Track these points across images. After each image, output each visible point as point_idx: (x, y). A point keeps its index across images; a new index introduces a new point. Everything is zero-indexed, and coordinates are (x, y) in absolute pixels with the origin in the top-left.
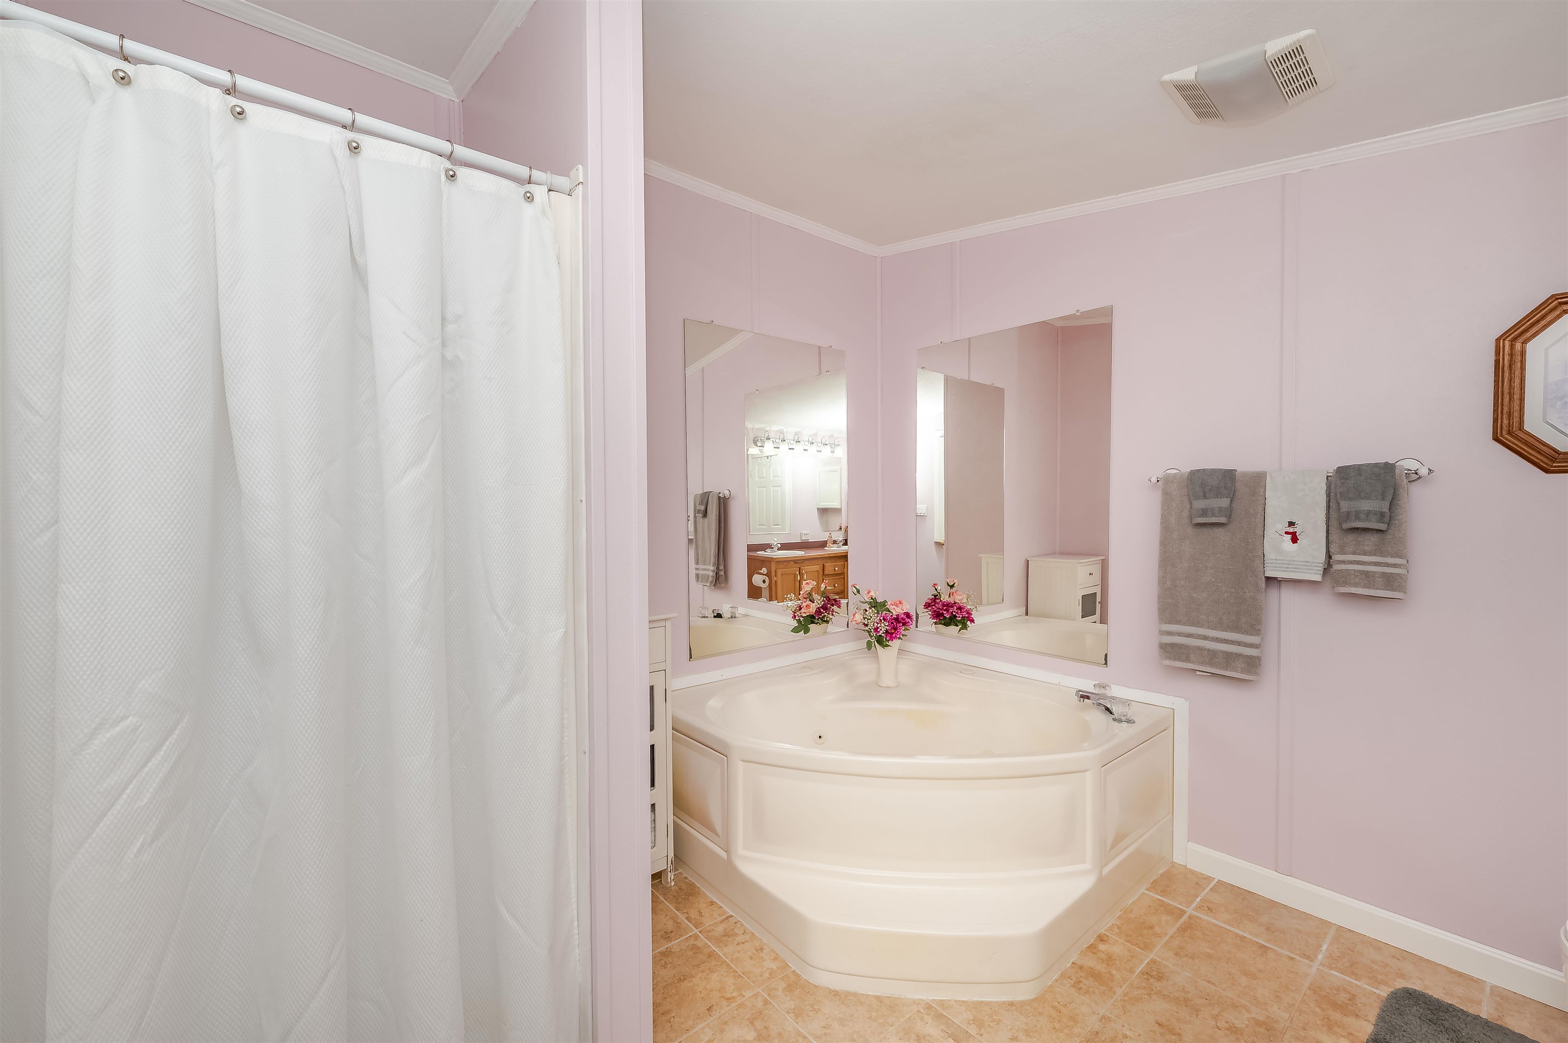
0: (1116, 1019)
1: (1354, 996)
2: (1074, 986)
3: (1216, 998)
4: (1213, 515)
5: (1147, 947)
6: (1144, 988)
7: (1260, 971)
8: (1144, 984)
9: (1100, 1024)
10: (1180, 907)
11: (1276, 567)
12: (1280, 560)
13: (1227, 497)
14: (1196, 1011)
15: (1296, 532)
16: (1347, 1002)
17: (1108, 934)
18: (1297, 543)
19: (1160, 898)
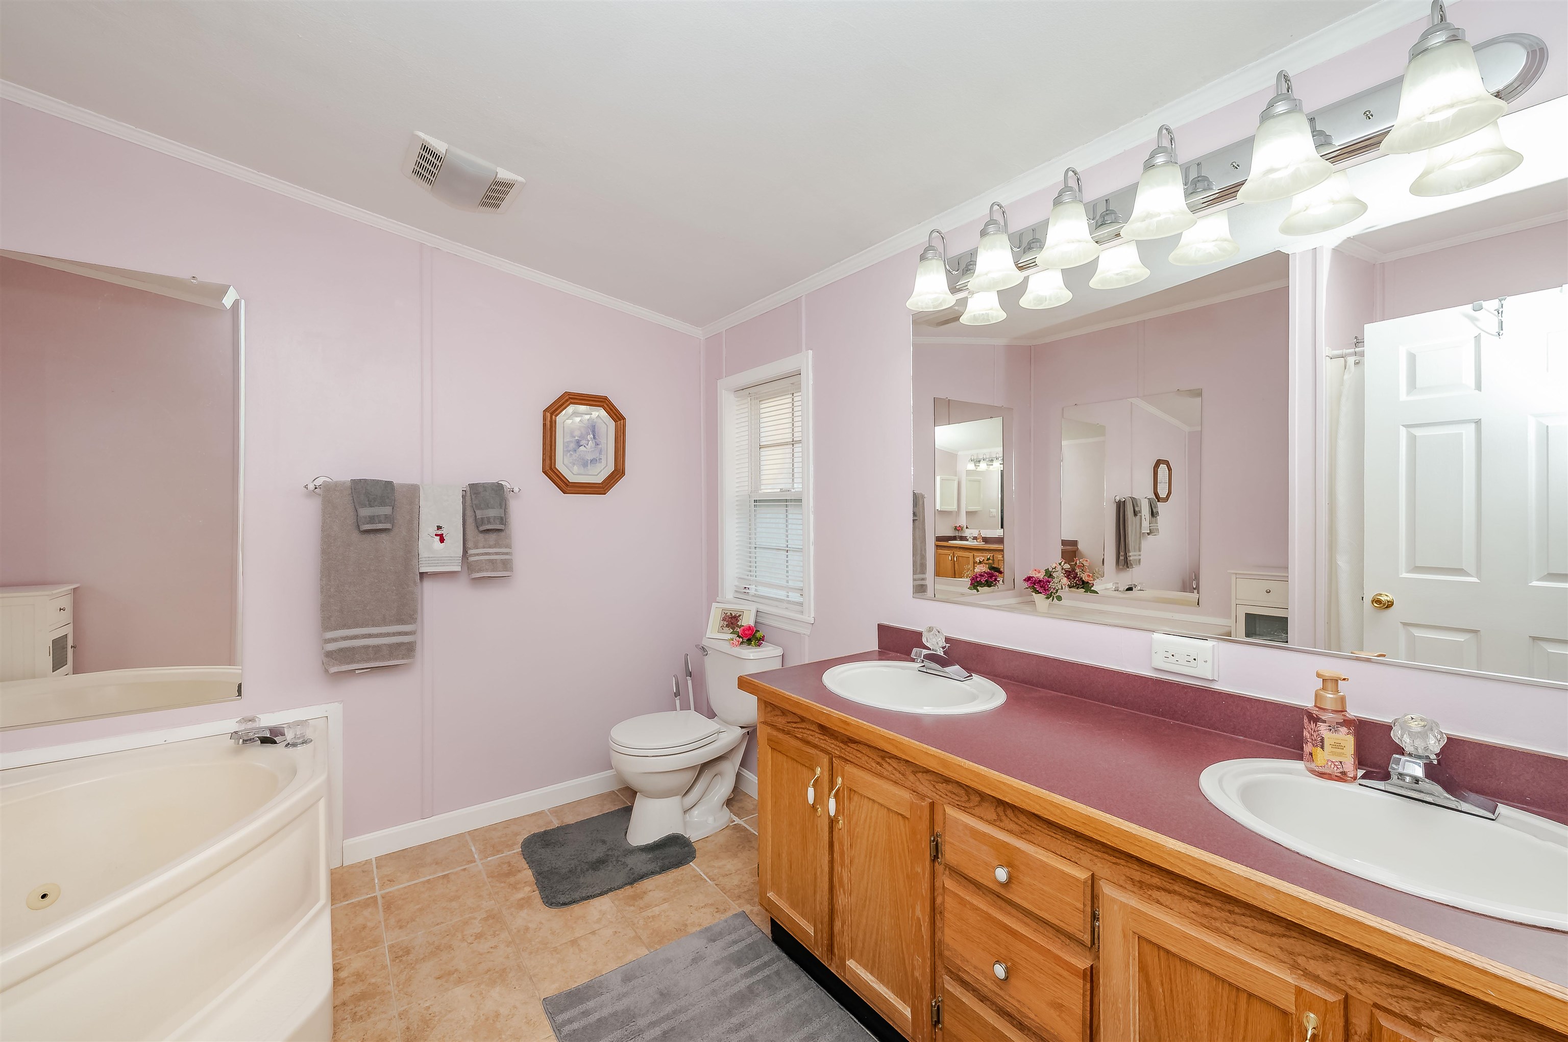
0: (410, 1006)
1: (509, 862)
2: (354, 1021)
3: (452, 929)
4: (380, 522)
5: (376, 942)
6: (405, 968)
7: (457, 891)
8: (402, 966)
9: (403, 1021)
10: (369, 896)
11: (429, 563)
12: (431, 557)
13: (389, 506)
14: (450, 947)
15: (443, 534)
16: (509, 868)
17: (337, 961)
18: (444, 542)
19: (347, 902)
